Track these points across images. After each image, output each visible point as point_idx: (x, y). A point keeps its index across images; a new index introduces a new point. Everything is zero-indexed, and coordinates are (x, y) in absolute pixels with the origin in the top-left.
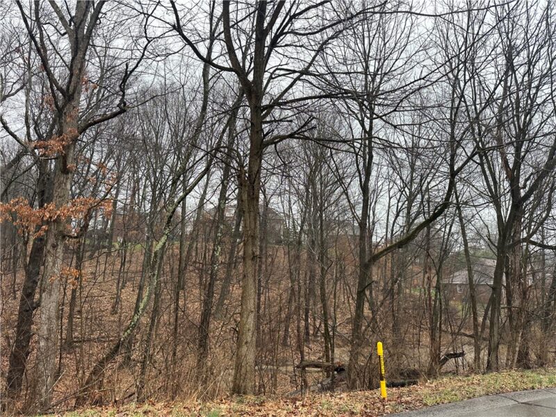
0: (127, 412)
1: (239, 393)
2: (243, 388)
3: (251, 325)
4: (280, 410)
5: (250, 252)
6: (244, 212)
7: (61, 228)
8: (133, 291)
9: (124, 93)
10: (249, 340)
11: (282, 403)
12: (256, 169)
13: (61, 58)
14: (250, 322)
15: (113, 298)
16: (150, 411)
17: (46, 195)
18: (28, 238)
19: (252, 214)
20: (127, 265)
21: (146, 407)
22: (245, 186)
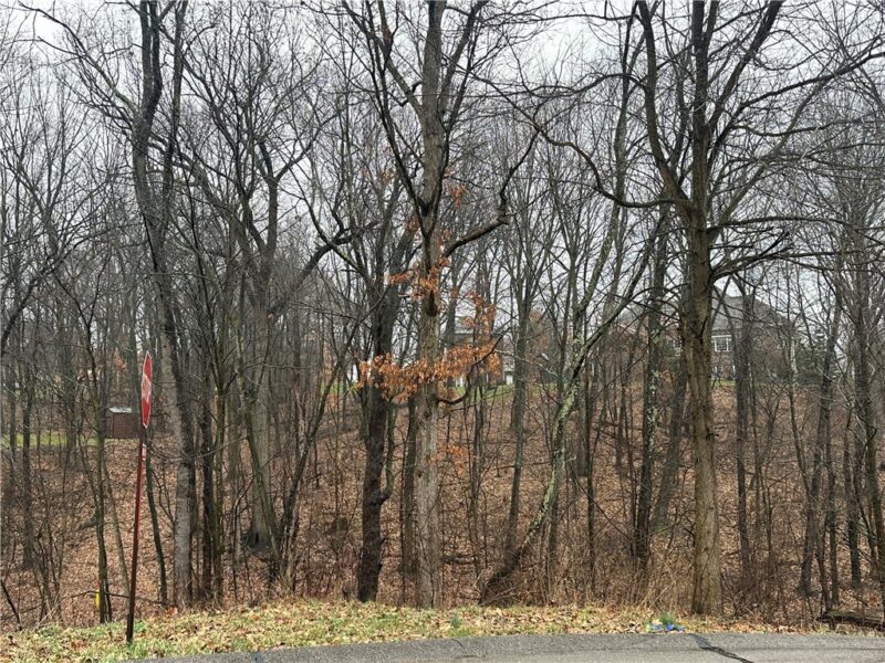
2: (705, 607)
3: (713, 527)
6: (690, 376)
7: (434, 391)
10: (710, 545)
12: (704, 312)
14: (711, 522)
17: (383, 333)
22: (689, 341)
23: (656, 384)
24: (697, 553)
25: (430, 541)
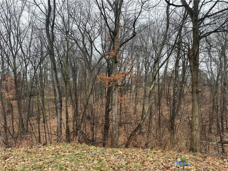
0: (147, 152)
1: (193, 151)
2: (195, 149)
3: (198, 123)
4: (215, 162)
5: (195, 89)
7: (117, 83)
8: (141, 106)
9: (134, 28)
10: (197, 129)
11: (216, 159)
12: (196, 50)
13: (112, 20)
14: (197, 121)
15: (134, 108)
16: (156, 153)
17: (110, 72)
18: (106, 87)
19: (195, 72)
20: (138, 96)
21: (154, 151)
22: (192, 59)
23: (177, 82)
24: (192, 131)
25: (115, 122)
